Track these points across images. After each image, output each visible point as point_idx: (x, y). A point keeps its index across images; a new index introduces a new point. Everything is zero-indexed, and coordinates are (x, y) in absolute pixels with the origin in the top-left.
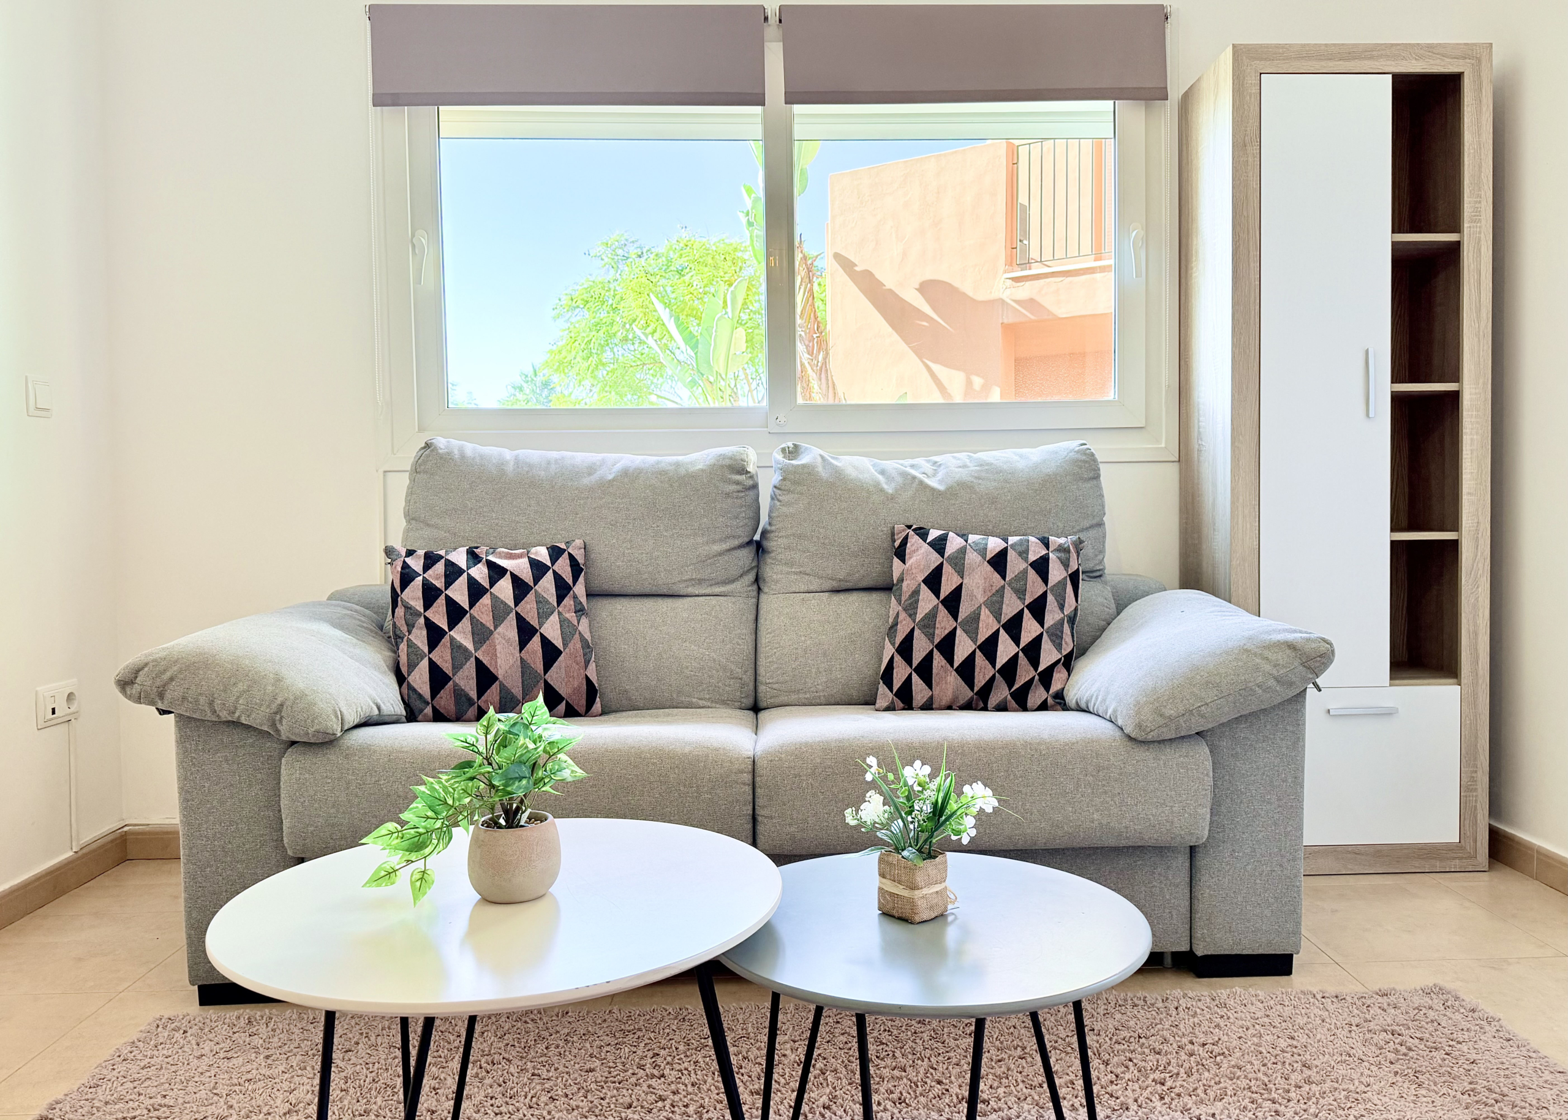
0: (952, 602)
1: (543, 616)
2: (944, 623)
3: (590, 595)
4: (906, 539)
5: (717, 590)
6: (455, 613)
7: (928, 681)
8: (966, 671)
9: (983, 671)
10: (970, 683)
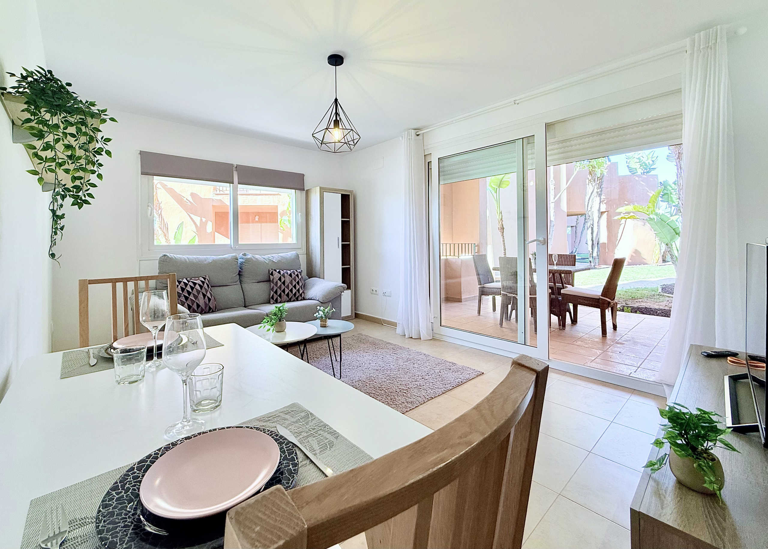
0: (284, 283)
1: (207, 292)
2: (283, 287)
3: (211, 287)
4: (272, 272)
5: (235, 284)
6: (189, 293)
7: (281, 298)
8: (288, 295)
9: (291, 295)
10: (288, 297)
